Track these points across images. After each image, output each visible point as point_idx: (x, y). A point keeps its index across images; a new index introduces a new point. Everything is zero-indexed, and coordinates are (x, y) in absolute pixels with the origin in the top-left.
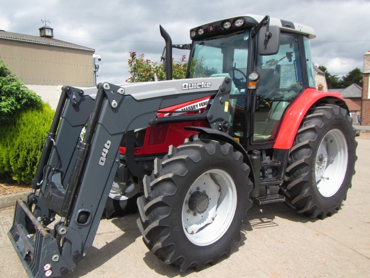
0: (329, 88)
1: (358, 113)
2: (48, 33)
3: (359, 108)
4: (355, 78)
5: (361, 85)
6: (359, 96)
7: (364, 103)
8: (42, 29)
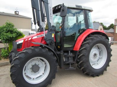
0: (104, 30)
1: (113, 37)
2: (17, 13)
3: (113, 36)
4: (112, 26)
5: (114, 29)
6: (113, 32)
7: (115, 34)
8: (15, 12)
